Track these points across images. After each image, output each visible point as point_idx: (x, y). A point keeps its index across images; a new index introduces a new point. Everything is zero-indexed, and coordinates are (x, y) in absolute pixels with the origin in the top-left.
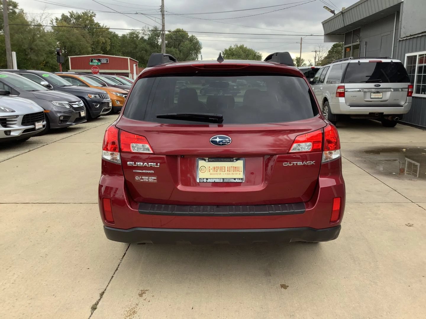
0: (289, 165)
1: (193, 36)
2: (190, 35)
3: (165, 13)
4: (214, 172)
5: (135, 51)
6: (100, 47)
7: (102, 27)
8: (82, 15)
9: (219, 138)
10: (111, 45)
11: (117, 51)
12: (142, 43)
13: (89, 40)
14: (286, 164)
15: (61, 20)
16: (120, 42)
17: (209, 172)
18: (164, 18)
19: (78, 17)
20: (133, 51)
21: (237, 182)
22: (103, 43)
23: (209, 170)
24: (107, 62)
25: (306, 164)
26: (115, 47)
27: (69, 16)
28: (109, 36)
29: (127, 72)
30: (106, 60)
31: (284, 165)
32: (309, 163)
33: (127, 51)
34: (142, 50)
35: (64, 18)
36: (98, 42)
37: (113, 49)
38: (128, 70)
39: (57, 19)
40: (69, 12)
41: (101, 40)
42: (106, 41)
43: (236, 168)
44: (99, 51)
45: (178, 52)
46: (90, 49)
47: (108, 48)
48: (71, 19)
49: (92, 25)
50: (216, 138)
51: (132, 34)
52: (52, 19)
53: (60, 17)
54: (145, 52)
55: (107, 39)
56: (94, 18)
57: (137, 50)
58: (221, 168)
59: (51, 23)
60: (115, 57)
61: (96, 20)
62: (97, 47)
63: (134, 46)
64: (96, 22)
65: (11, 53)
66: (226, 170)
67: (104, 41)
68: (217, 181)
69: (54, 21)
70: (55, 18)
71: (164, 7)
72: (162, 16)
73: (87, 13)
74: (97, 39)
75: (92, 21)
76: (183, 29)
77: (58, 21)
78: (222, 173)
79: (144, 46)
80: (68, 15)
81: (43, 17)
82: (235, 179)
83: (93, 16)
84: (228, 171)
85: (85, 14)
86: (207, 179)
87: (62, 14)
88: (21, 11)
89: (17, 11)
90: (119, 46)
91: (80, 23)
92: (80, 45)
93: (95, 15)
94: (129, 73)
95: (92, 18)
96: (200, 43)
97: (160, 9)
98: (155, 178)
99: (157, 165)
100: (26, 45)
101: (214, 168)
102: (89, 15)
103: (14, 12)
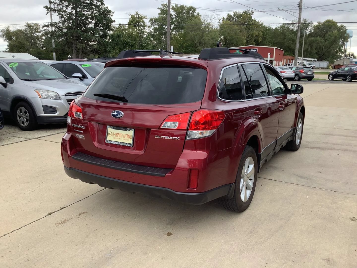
0: (159, 138)
1: (342, 26)
2: (339, 25)
3: (303, 7)
4: (116, 137)
5: (283, 42)
6: (253, 40)
7: (258, 23)
8: (243, 13)
9: (116, 113)
10: (263, 37)
11: (268, 42)
12: (290, 34)
13: (245, 34)
14: (157, 137)
15: (227, 19)
16: (271, 35)
17: (113, 136)
18: (301, 12)
19: (240, 16)
20: (281, 42)
21: (127, 146)
22: (256, 36)
23: (114, 135)
24: (256, 51)
25: (172, 138)
26: (266, 39)
27: (233, 16)
28: (262, 30)
29: (272, 59)
30: (256, 50)
31: (155, 137)
32: (174, 138)
33: (276, 42)
34: (290, 40)
35: (229, 17)
36: (252, 35)
37: (265, 41)
38: (273, 58)
39: (223, 18)
40: (233, 12)
41: (255, 33)
42: (259, 34)
43: (129, 135)
44: (253, 43)
45: (323, 40)
46: (245, 41)
47: (260, 40)
48: (234, 18)
49: (249, 21)
50: (114, 112)
51: (282, 27)
52: (220, 19)
53: (226, 17)
54: (292, 42)
55: (260, 32)
56: (252, 15)
57: (285, 40)
58: (120, 135)
59: (219, 22)
60: (265, 47)
61: (253, 17)
62: (251, 40)
63: (283, 37)
64: (253, 18)
65: (170, 47)
66: (123, 137)
67: (257, 34)
68: (117, 143)
69: (221, 20)
70: (222, 18)
71: (302, 2)
72: (300, 10)
73: (247, 12)
74: (251, 33)
75: (250, 18)
76: (332, 20)
77: (224, 20)
78: (120, 138)
79: (292, 37)
80: (232, 14)
81: (213, 18)
82: (127, 144)
83: (251, 14)
84: (124, 137)
85: (245, 12)
86: (111, 141)
87: (228, 14)
88: (198, 14)
89: (195, 14)
90: (271, 38)
91: (240, 21)
92: (237, 38)
93: (253, 13)
94: (273, 61)
95: (250, 15)
96: (348, 32)
97: (299, 4)
98: (83, 136)
99: (84, 127)
100: (196, 40)
101: (116, 134)
102: (248, 13)
103: (193, 15)
